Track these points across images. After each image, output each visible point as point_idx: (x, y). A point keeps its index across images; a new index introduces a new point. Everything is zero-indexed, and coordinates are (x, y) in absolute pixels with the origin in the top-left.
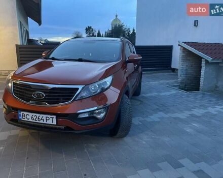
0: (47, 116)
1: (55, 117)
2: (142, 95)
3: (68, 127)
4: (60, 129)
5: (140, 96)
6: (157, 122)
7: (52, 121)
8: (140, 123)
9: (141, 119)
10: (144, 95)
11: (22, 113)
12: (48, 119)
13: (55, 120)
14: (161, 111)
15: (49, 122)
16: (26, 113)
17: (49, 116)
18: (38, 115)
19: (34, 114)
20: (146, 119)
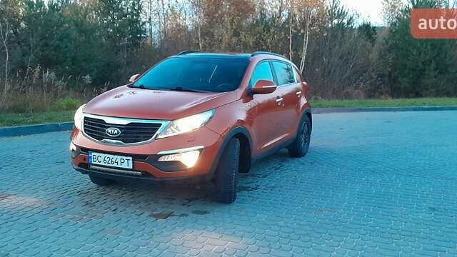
0: (122, 157)
1: (131, 158)
3: (146, 173)
4: (136, 175)
7: (127, 164)
11: (93, 154)
12: (122, 161)
13: (131, 162)
15: (125, 166)
16: (97, 154)
17: (125, 158)
18: (111, 156)
19: (108, 156)
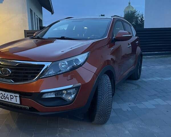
0: (11, 94)
1: (18, 96)
2: (142, 79)
4: (25, 109)
5: (139, 80)
6: (149, 109)
7: (16, 100)
8: (130, 109)
9: (132, 104)
10: (144, 80)
12: (12, 97)
13: (18, 98)
14: (159, 97)
17: (13, 95)
19: (1, 92)
20: (138, 105)
